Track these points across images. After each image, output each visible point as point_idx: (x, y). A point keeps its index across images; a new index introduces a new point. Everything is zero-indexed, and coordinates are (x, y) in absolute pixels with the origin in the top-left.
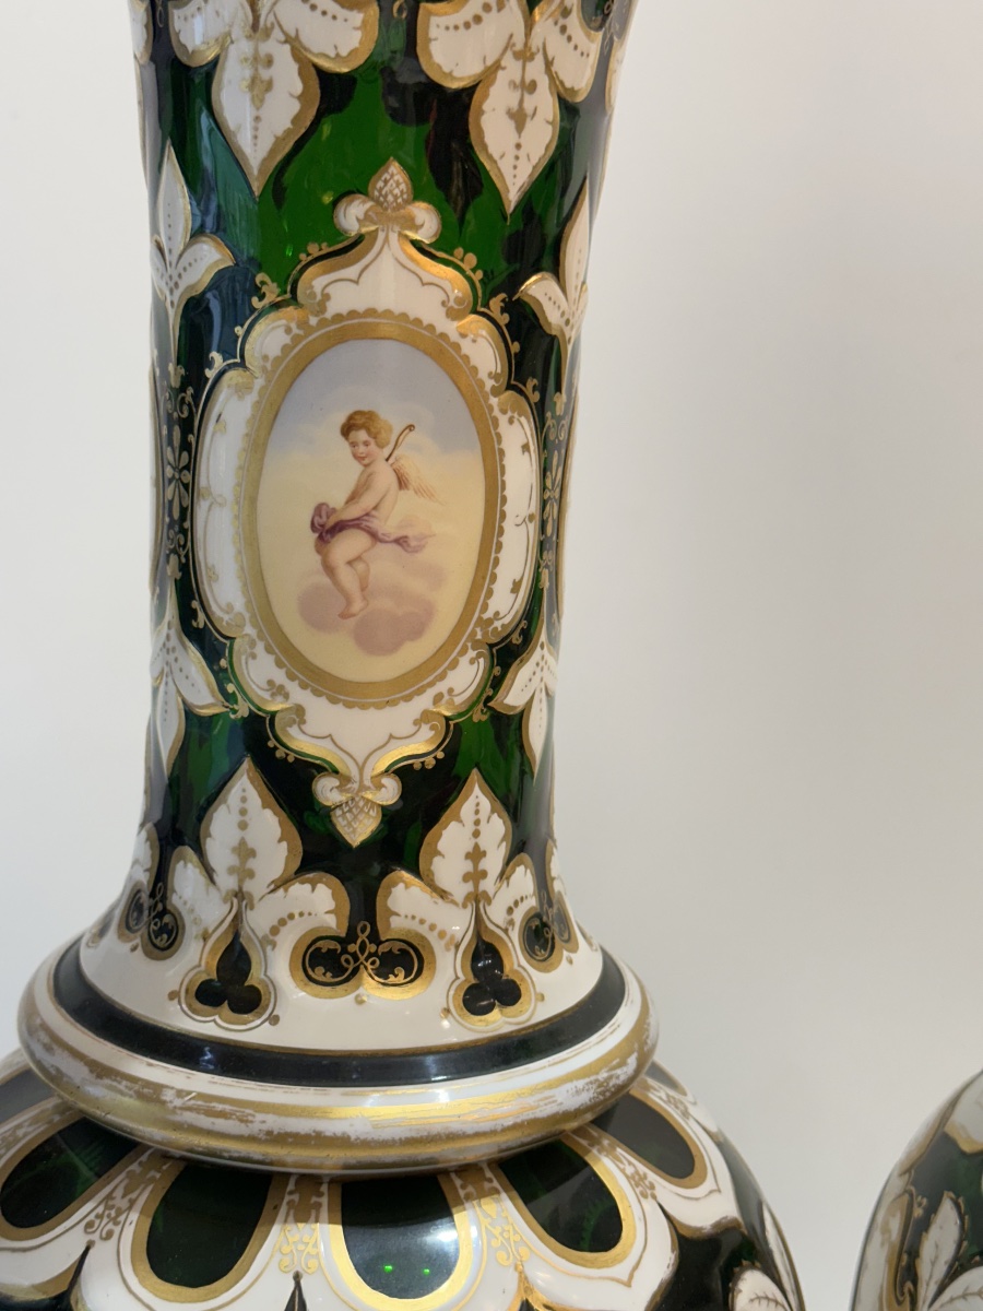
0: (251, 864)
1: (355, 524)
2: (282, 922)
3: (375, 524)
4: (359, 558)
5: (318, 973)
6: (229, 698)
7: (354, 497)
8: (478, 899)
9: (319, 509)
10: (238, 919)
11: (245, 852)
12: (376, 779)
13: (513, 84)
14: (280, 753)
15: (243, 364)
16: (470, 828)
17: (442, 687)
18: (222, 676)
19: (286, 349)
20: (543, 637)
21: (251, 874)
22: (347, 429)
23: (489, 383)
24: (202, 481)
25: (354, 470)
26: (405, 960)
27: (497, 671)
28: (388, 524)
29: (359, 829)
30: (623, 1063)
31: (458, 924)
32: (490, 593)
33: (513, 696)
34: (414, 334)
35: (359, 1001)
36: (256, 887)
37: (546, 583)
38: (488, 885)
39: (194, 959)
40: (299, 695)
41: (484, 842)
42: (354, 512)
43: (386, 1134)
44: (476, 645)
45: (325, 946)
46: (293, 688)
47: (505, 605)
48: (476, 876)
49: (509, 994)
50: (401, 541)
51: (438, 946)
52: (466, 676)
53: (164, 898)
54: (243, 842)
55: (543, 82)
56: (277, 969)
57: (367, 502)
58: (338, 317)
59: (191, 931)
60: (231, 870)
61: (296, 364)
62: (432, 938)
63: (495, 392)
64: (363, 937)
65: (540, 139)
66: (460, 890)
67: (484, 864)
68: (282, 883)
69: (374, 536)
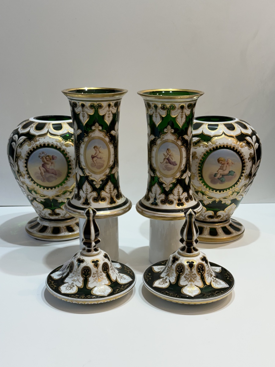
0: (88, 190)
1: (95, 157)
2: (91, 196)
3: (97, 157)
4: (96, 160)
5: (95, 201)
6: (84, 174)
7: (95, 154)
8: (111, 193)
9: (92, 155)
10: (87, 196)
11: (87, 189)
12: (99, 182)
13: (108, 114)
14: (90, 179)
15: (83, 142)
16: (109, 186)
17: (105, 172)
18: (83, 172)
19: (88, 140)
20: (116, 166)
21: (88, 191)
22: (94, 148)
23: (108, 142)
24: (80, 153)
25: (95, 152)
26: (103, 199)
27: (111, 170)
28: (99, 156)
29: (98, 186)
30: (127, 209)
31: (109, 195)
32: (110, 162)
33: (113, 172)
34: (100, 138)
35: (99, 203)
36: (88, 193)
37: (116, 160)
38: (112, 191)
39: (82, 200)
40: (91, 174)
41: (111, 187)
42: (95, 155)
43: (103, 215)
44: (109, 168)
45: (95, 198)
46: (90, 173)
47: (111, 163)
48: (110, 191)
49: (115, 202)
50: (100, 158)
51: (107, 198)
52: (108, 171)
53: (79, 195)
54: (87, 188)
55: (111, 113)
56: (91, 201)
57: (97, 154)
58: (93, 137)
59: (82, 197)
60: (86, 191)
61: (89, 142)
62: (106, 197)
63: (109, 143)
64: (99, 197)
65: (111, 118)
66: (109, 192)
67: (111, 189)
68: (91, 192)
69: (98, 158)
